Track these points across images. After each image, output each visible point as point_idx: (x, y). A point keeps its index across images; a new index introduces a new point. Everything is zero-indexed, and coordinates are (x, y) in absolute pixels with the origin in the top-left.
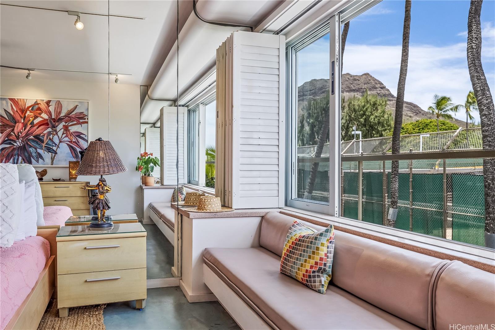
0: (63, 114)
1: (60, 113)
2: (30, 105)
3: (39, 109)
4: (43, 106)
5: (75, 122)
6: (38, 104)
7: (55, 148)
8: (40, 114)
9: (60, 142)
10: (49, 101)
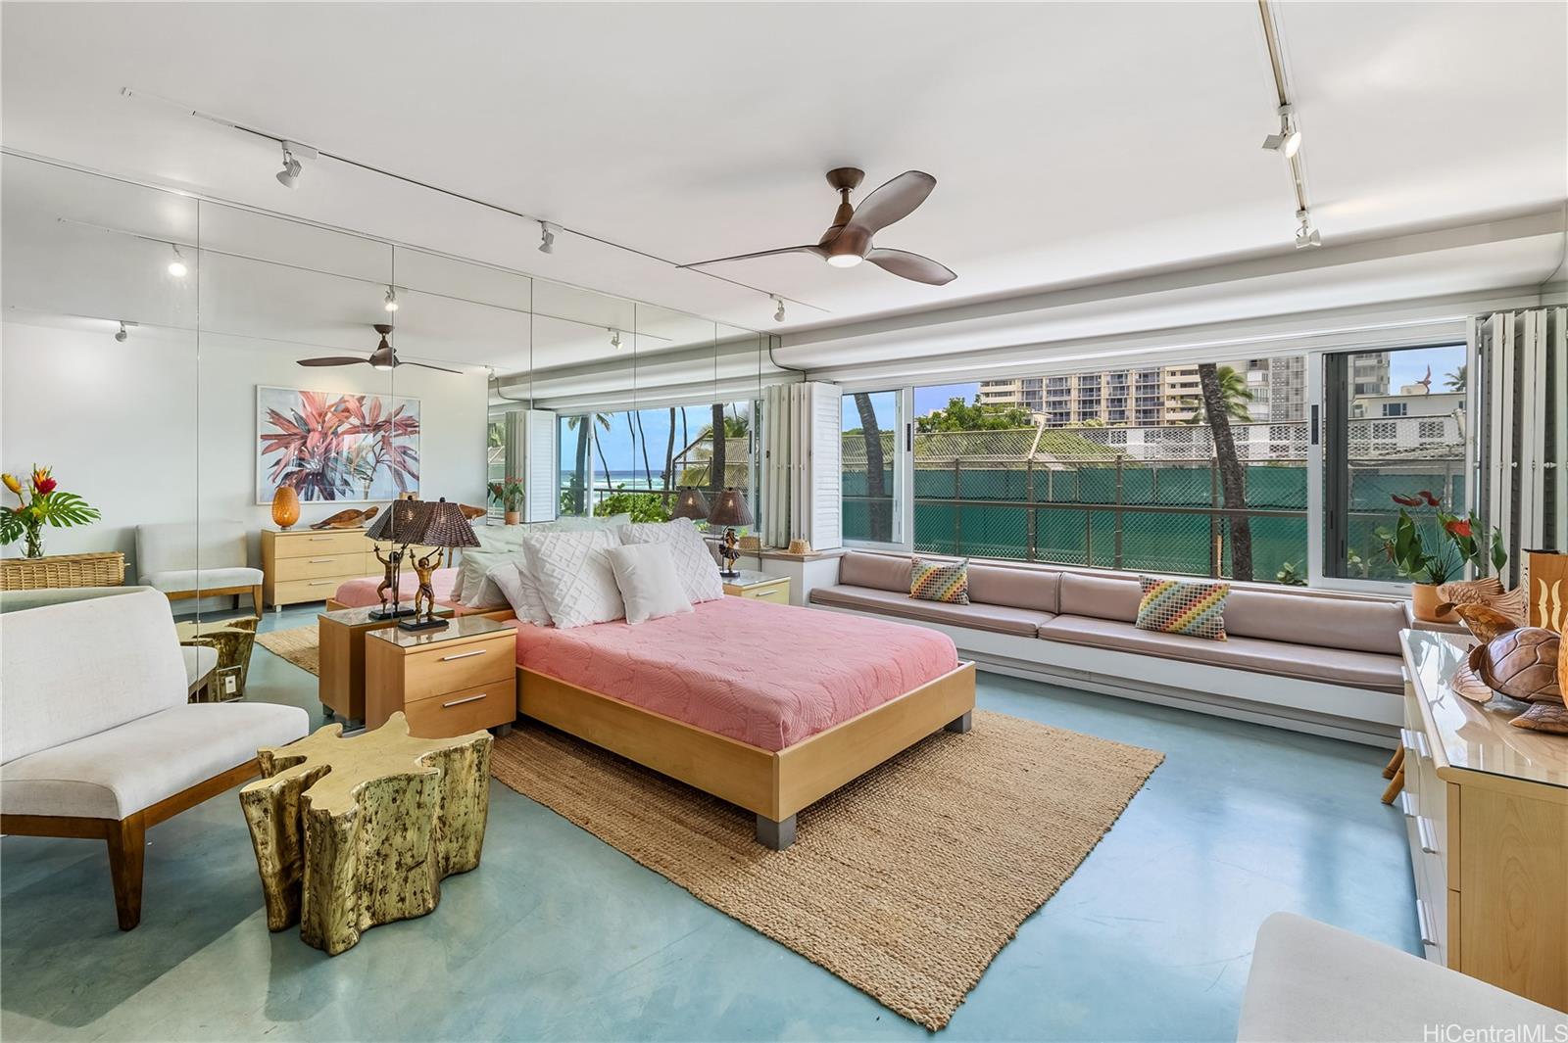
0: (381, 419)
1: (378, 415)
2: (333, 403)
3: (347, 410)
4: (352, 405)
5: (400, 432)
6: (345, 402)
7: (369, 472)
8: (347, 418)
9: (378, 462)
10: (363, 398)
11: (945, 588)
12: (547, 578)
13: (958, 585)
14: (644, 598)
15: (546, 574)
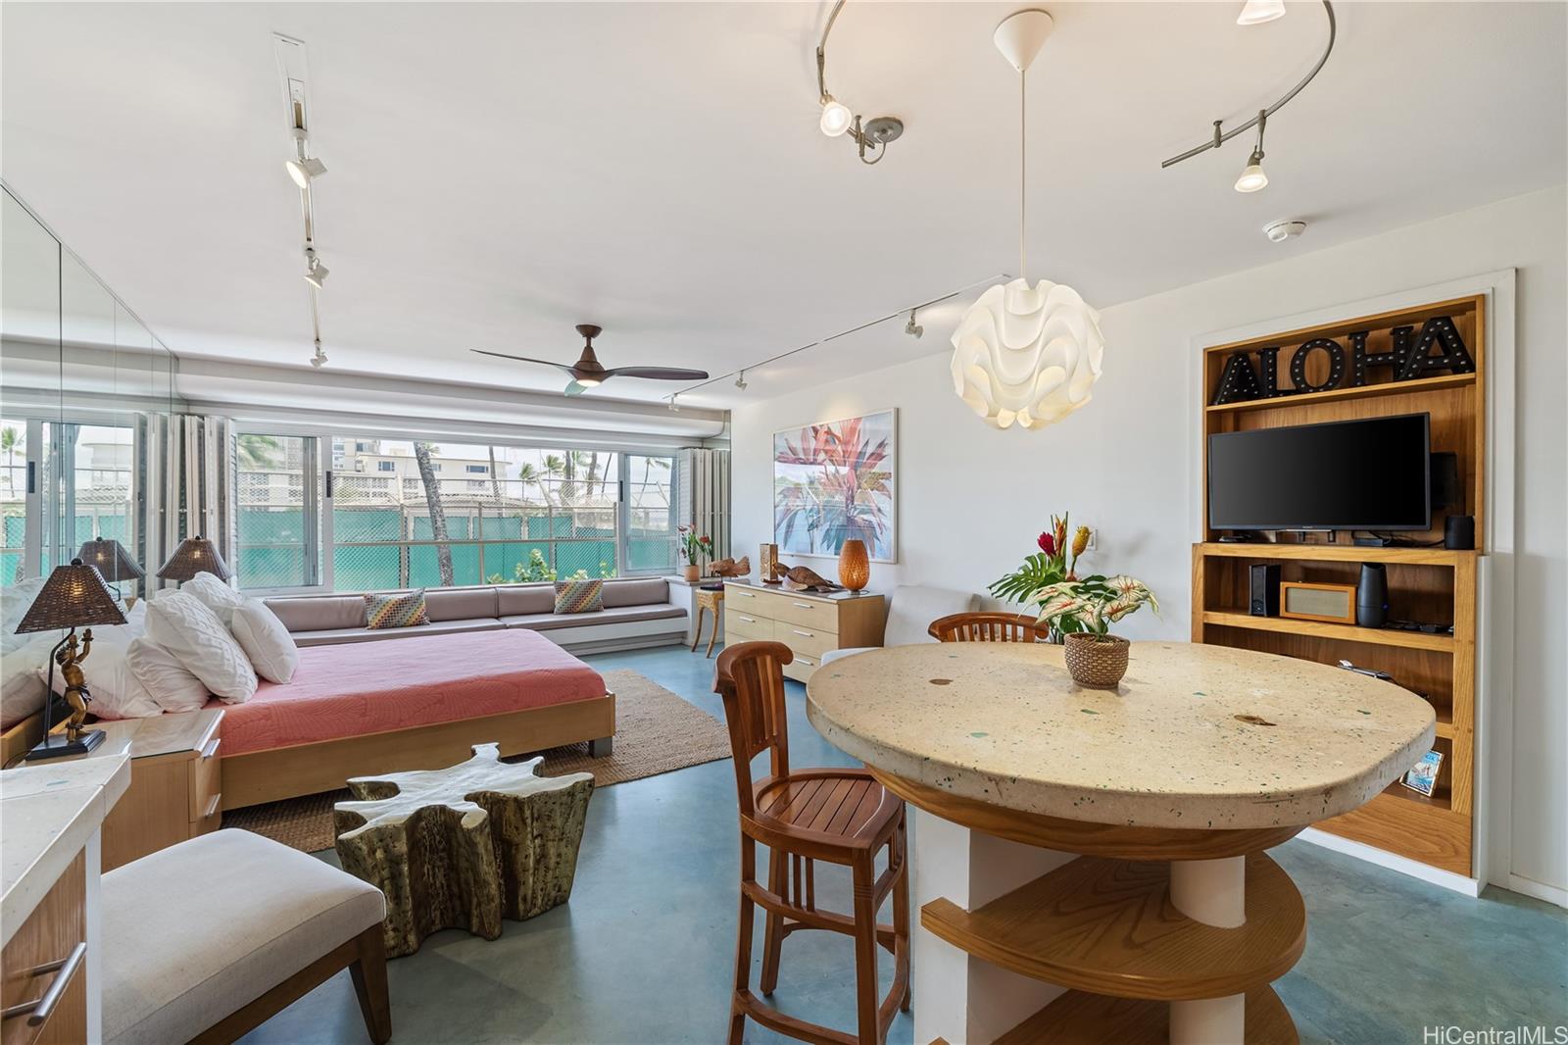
11: (410, 614)
12: (206, 650)
13: (421, 610)
14: (287, 654)
15: (204, 645)
